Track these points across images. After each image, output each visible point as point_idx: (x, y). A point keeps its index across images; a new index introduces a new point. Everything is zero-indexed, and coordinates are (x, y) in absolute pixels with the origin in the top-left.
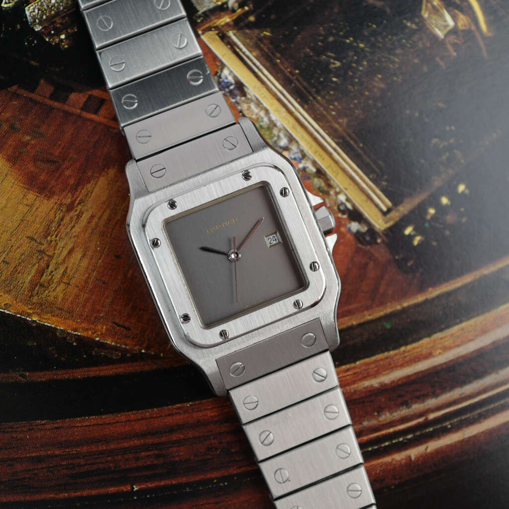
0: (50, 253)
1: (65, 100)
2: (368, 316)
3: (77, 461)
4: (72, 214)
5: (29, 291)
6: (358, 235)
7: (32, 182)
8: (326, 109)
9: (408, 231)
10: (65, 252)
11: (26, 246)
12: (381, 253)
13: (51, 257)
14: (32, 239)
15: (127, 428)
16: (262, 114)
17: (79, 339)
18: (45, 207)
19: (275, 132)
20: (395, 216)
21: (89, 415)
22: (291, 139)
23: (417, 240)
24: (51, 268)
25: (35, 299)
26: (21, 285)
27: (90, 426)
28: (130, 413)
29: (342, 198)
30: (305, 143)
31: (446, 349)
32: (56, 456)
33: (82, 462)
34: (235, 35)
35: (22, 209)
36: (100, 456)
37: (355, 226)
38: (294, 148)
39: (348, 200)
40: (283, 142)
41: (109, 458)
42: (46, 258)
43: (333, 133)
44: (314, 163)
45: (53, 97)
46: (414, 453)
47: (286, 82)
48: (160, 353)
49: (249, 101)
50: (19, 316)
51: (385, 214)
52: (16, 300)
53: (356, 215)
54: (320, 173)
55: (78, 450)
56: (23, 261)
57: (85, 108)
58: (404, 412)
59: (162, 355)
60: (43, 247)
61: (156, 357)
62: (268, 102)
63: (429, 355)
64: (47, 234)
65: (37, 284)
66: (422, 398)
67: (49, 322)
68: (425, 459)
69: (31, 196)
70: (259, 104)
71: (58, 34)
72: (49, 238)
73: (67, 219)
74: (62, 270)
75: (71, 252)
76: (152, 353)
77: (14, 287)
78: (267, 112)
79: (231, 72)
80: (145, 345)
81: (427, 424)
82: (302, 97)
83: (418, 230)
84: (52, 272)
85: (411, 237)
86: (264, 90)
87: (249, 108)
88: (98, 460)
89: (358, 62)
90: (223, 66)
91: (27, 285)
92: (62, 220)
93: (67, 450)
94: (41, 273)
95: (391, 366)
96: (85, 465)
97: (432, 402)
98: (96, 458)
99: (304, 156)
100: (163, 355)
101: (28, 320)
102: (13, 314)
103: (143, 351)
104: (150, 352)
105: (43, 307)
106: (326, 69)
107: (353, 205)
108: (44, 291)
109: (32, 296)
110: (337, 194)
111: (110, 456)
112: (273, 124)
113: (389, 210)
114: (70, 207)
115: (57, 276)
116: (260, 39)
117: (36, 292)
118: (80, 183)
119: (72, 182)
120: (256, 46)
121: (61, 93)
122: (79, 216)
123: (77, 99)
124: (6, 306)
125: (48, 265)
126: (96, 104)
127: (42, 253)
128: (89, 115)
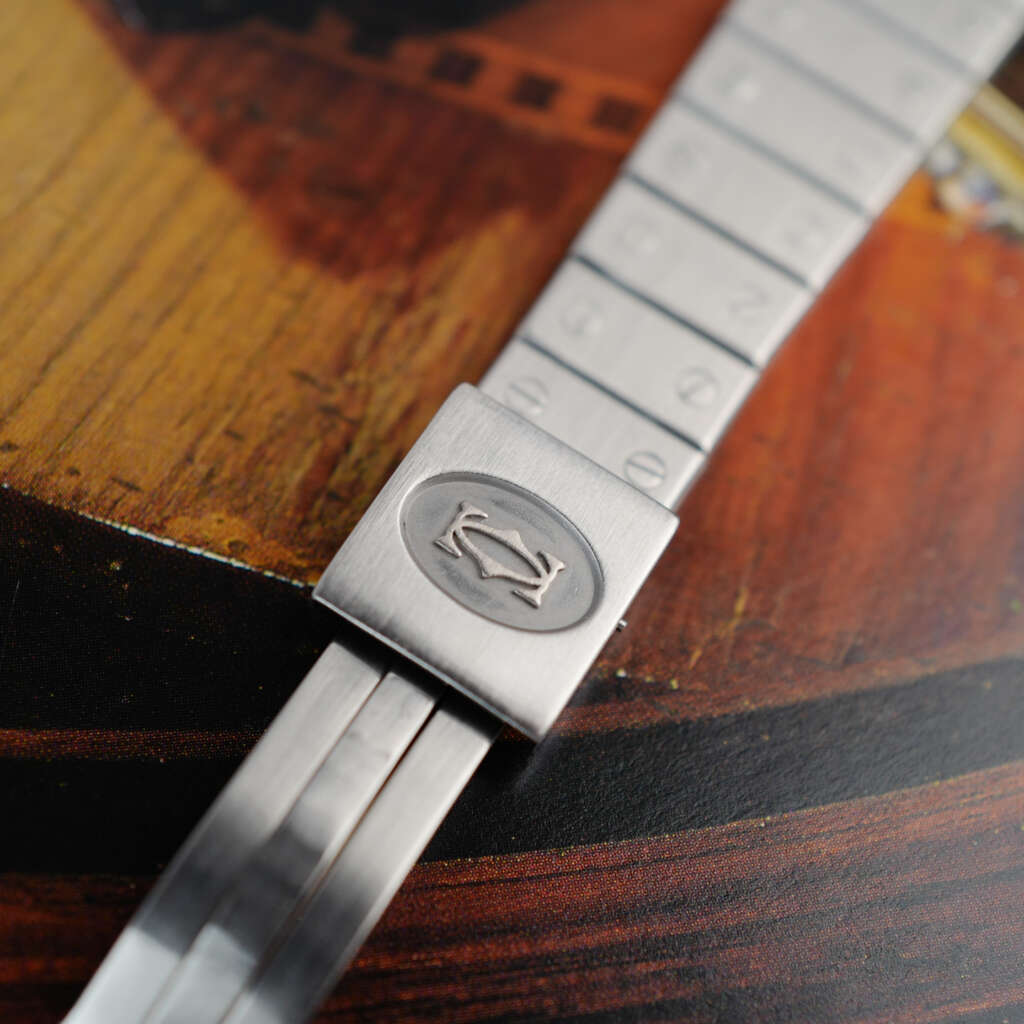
0: (353, 413)
1: (381, 53)
3: (445, 991)
4: (414, 318)
5: (298, 509)
10: (393, 415)
11: (289, 396)
13: (356, 425)
14: (302, 377)
15: (589, 892)
18: (338, 301)
21: (476, 854)
22: (964, 154)
24: (358, 450)
26: (276, 494)
27: (479, 884)
28: (595, 846)
32: (385, 974)
33: (462, 994)
35: (277, 303)
36: (516, 974)
38: (973, 172)
41: (541, 982)
42: (342, 427)
45: (358, 47)
48: (669, 679)
50: (269, 574)
52: (261, 531)
55: (448, 955)
56: (281, 433)
57: (438, 73)
59: (674, 684)
60: (333, 399)
61: (660, 689)
64: (344, 364)
65: (318, 493)
69: (301, 274)
72: (350, 377)
73: (397, 331)
75: (411, 413)
76: (649, 679)
77: (256, 499)
80: (625, 658)
84: (358, 462)
88: (508, 988)
91: (290, 494)
92: (383, 330)
93: (415, 957)
94: (329, 463)
96: (473, 1000)
98: (502, 982)
100: (679, 683)
101: (297, 587)
102: (254, 569)
103: (621, 673)
104: (640, 675)
108: (340, 511)
109: (305, 522)
111: (543, 975)
114: (406, 302)
117: (315, 512)
118: (429, 243)
119: (407, 240)
121: (374, 37)
122: (429, 324)
123: (413, 56)
124: (235, 549)
125: (347, 445)
126: (465, 69)
127: (332, 412)
128: (450, 92)
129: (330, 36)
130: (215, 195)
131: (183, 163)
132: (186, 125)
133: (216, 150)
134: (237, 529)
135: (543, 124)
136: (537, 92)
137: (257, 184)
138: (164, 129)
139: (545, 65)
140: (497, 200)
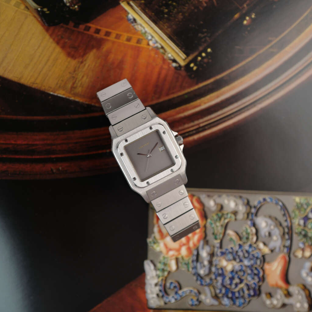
0: (76, 77)
1: (78, 27)
2: (180, 94)
3: (88, 143)
4: (83, 64)
6: (176, 68)
7: (69, 55)
8: (163, 26)
9: (192, 65)
10: (81, 77)
11: (68, 75)
12: (183, 73)
13: (77, 79)
14: (70, 73)
16: (142, 29)
17: (87, 104)
18: (74, 63)
19: (147, 34)
20: (188, 60)
21: (91, 129)
22: (152, 37)
23: (195, 68)
24: (77, 82)
25: (72, 92)
27: (92, 132)
29: (170, 55)
30: (157, 38)
31: (205, 103)
32: (82, 142)
33: (90, 143)
34: (133, 2)
35: (66, 63)
37: (174, 65)
38: (153, 39)
39: (172, 56)
40: (150, 38)
42: (75, 79)
43: (166, 34)
44: (160, 44)
45: (75, 27)
46: (196, 137)
47: (150, 17)
49: (138, 24)
51: (184, 60)
52: (66, 92)
53: (174, 61)
54: (162, 48)
55: (89, 139)
56: (68, 80)
57: (85, 29)
58: (192, 124)
60: (74, 75)
62: (144, 25)
63: (199, 105)
64: (75, 71)
65: (73, 88)
66: (198, 119)
67: (77, 99)
68: (200, 139)
69: (69, 59)
70: (141, 25)
71: (75, 6)
73: (81, 66)
74: (80, 82)
75: (83, 77)
77: (65, 88)
78: (144, 28)
79: (132, 16)
81: (200, 128)
82: (155, 22)
83: (195, 65)
85: (193, 68)
86: (143, 21)
87: (138, 27)
89: (174, 10)
90: (128, 13)
91: (69, 88)
92: (79, 66)
93: (86, 140)
94: (74, 84)
95: (187, 110)
97: (201, 121)
99: (157, 42)
101: (71, 99)
102: (66, 97)
105: (75, 95)
106: (163, 13)
107: (174, 57)
108: (75, 90)
110: (168, 54)
112: (146, 32)
113: (186, 58)
114: (82, 62)
115: (79, 84)
116: (141, 4)
117: (72, 90)
118: (85, 54)
119: (82, 54)
120: (139, 6)
121: (77, 25)
122: (85, 65)
123: (82, 27)
124: (64, 95)
125: (75, 81)
126: (88, 28)
127: (74, 77)
128: (86, 32)
129: (71, 24)
130: (58, 49)
131: (54, 45)
132: (54, 39)
133: (58, 43)
134: (63, 92)
135: (98, 36)
136: (98, 31)
137: (63, 47)
138: (51, 40)
139: (99, 28)
140: (93, 47)
